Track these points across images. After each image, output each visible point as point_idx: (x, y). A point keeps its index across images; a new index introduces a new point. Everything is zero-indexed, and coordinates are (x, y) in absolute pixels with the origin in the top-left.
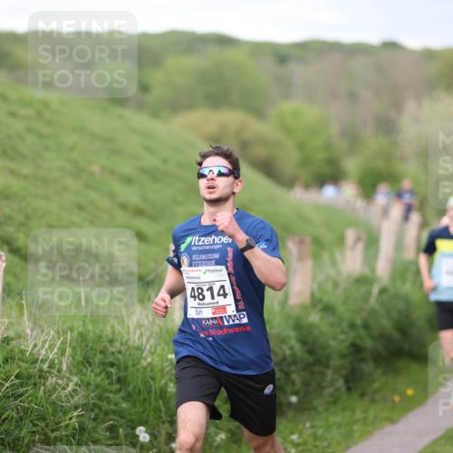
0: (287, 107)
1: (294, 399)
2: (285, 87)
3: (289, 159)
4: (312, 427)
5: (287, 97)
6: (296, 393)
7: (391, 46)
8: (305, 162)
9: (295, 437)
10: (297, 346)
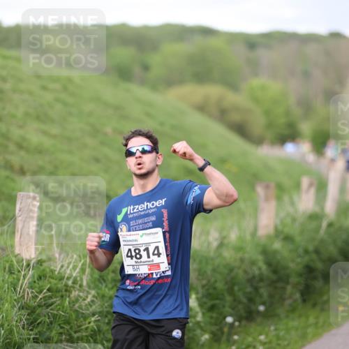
0: (256, 82)
1: (262, 308)
2: (255, 68)
3: (258, 123)
4: (276, 329)
5: (256, 74)
6: (264, 304)
7: (336, 36)
8: (270, 125)
9: (262, 337)
10: (264, 267)
